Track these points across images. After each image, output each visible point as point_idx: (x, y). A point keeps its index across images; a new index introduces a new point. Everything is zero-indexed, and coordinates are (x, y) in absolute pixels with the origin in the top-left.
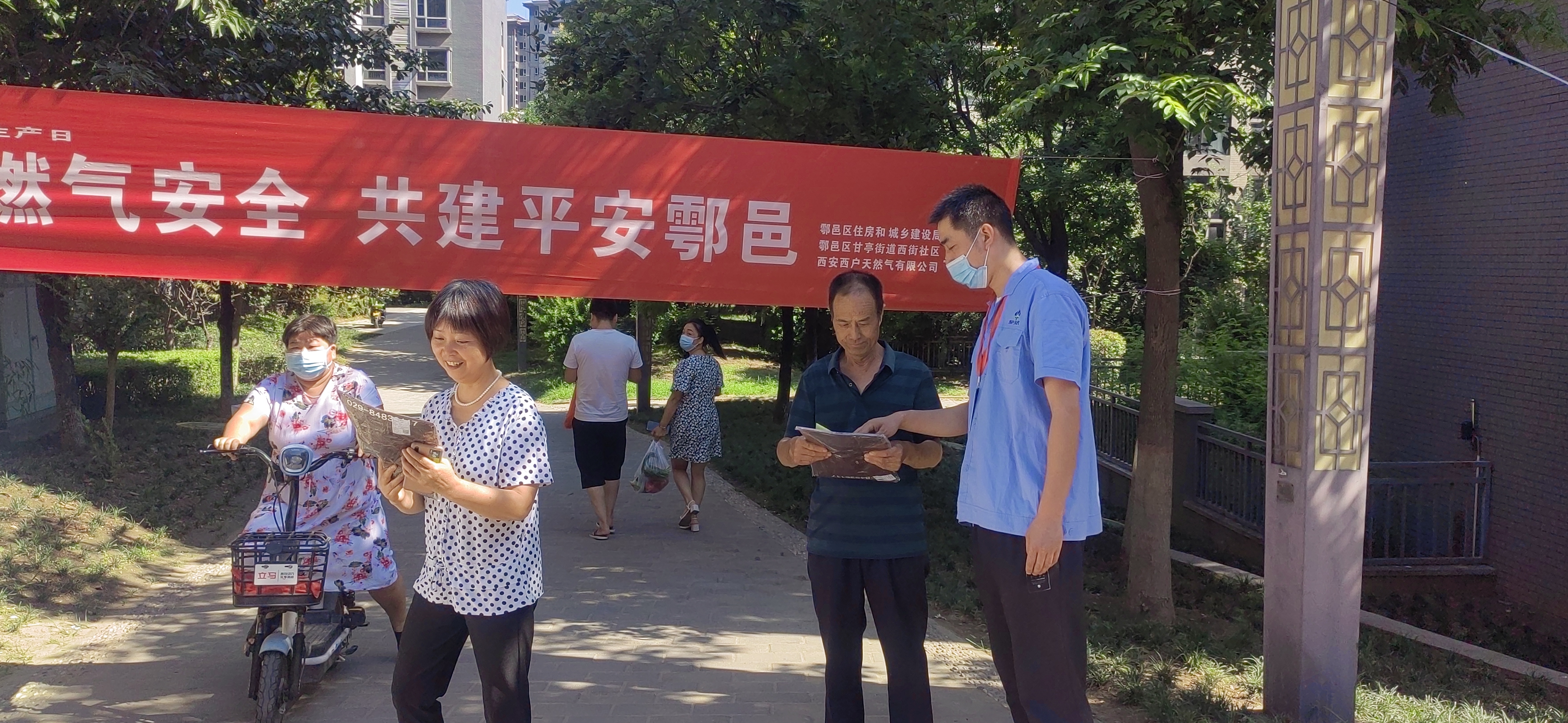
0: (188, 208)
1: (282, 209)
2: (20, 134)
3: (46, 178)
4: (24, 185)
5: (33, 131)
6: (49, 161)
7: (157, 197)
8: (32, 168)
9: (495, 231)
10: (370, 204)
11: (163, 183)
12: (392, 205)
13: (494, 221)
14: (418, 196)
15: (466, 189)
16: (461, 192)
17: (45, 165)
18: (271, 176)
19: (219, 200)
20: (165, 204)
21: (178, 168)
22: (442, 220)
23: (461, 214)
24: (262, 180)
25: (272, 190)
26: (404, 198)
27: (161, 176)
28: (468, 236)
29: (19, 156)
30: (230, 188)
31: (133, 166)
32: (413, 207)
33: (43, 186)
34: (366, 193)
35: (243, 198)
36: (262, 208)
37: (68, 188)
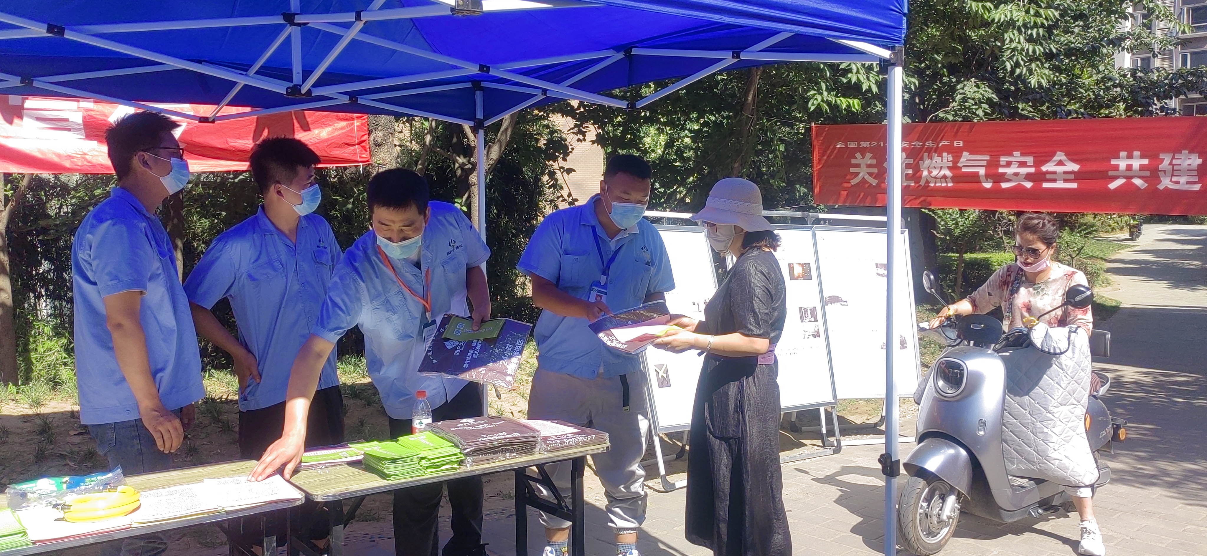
0: (1016, 174)
1: (1066, 173)
2: (941, 145)
3: (951, 164)
4: (941, 167)
5: (946, 143)
6: (953, 156)
7: (1001, 170)
8: (945, 160)
9: (1196, 179)
10: (1116, 168)
11: (1004, 163)
12: (1129, 168)
13: (1195, 173)
14: (1146, 162)
15: (1177, 156)
16: (1173, 158)
17: (951, 159)
18: (1060, 156)
19: (1032, 170)
20: (1004, 174)
21: (1012, 155)
22: (1161, 174)
23: (1173, 170)
24: (1055, 158)
25: (1060, 163)
26: (1136, 163)
27: (1003, 160)
28: (1178, 183)
29: (940, 155)
30: (1038, 164)
31: (991, 156)
32: (1142, 168)
33: (949, 168)
34: (1114, 162)
35: (1044, 168)
36: (1054, 173)
37: (960, 168)
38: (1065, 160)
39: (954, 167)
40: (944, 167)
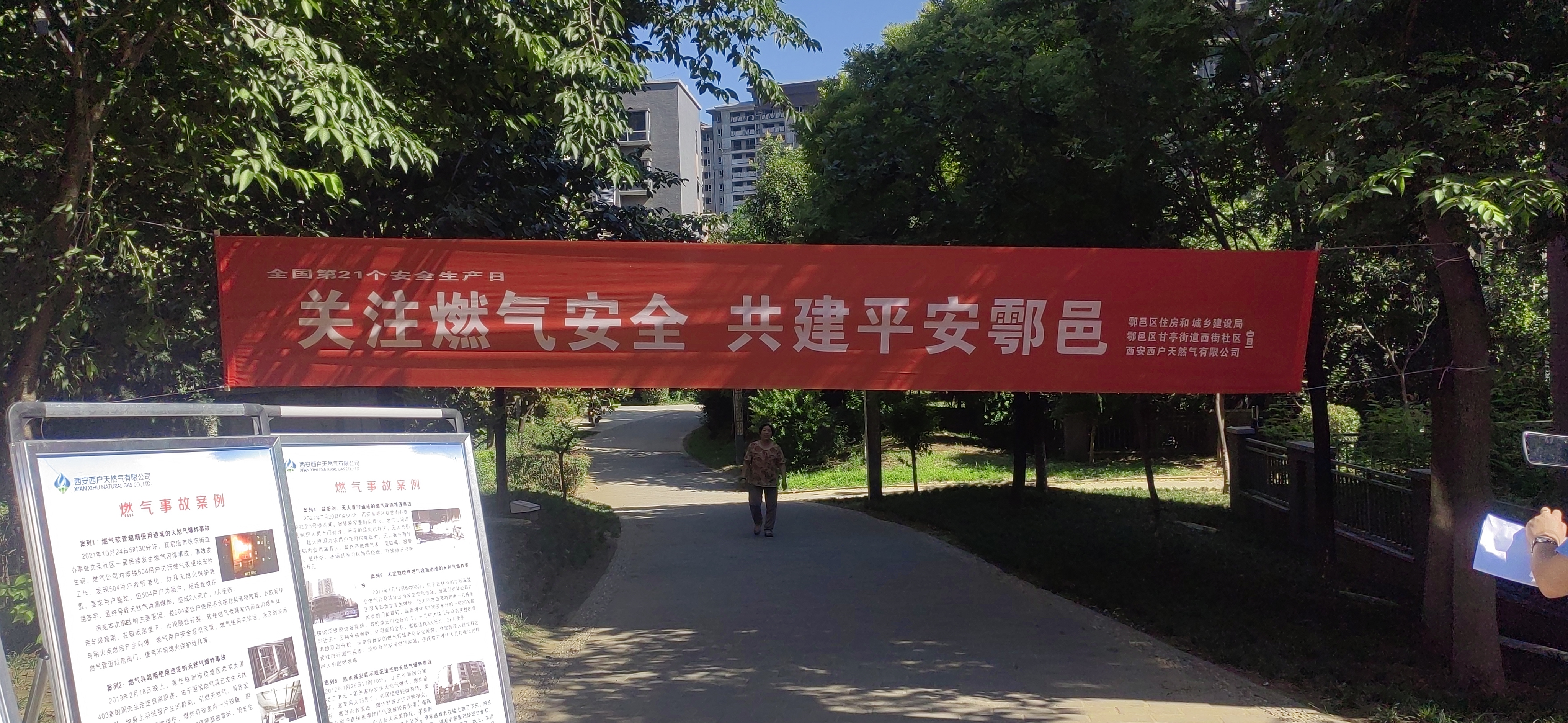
0: (593, 329)
1: (667, 327)
2: (466, 277)
3: (485, 312)
4: (469, 318)
5: (476, 274)
6: (488, 298)
7: (569, 322)
8: (475, 305)
9: (842, 336)
10: (738, 319)
11: (573, 311)
12: (756, 320)
13: (841, 328)
14: (777, 311)
15: (818, 303)
16: (813, 306)
17: (484, 302)
18: (658, 301)
19: (617, 323)
20: (574, 329)
21: (584, 297)
22: (797, 329)
23: (813, 324)
24: (651, 304)
25: (659, 311)
26: (767, 312)
27: (572, 305)
28: (819, 341)
29: (466, 295)
30: (626, 311)
31: (550, 298)
32: (773, 320)
33: (483, 318)
34: (736, 310)
35: (636, 320)
36: (651, 327)
37: (502, 318)
38: (666, 307)
39: (491, 317)
40: (474, 317)
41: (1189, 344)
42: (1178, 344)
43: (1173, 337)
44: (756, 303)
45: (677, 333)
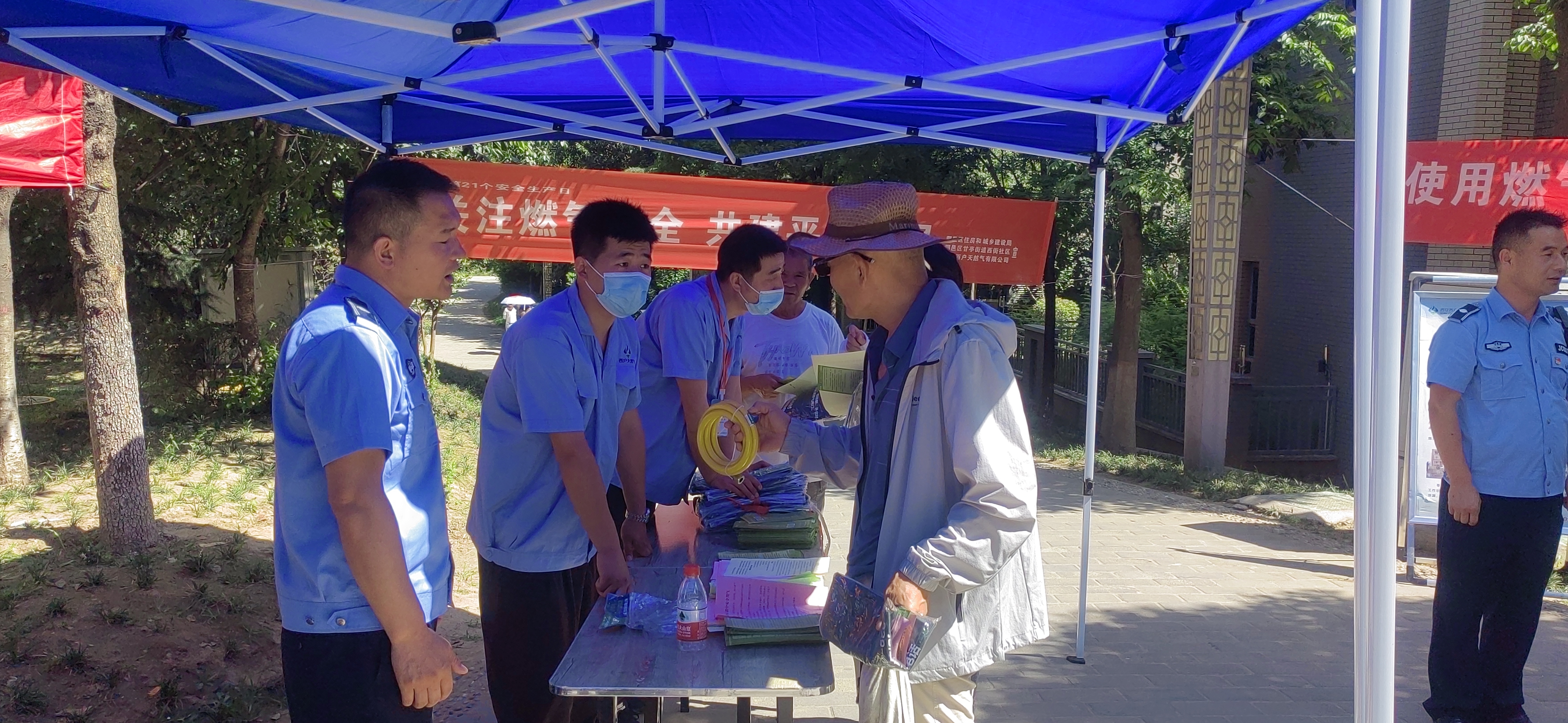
1: (670, 228)
2: (545, 191)
3: (555, 213)
4: (545, 216)
5: (551, 189)
6: (558, 205)
10: (714, 227)
17: (555, 207)
24: (661, 214)
25: (665, 218)
29: (544, 202)
33: (554, 217)
34: (712, 220)
38: (670, 216)
39: (558, 217)
40: (548, 216)
41: (980, 254)
42: (974, 253)
43: (972, 249)
44: (726, 216)
45: (675, 232)
